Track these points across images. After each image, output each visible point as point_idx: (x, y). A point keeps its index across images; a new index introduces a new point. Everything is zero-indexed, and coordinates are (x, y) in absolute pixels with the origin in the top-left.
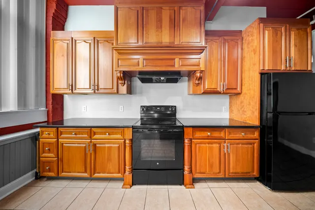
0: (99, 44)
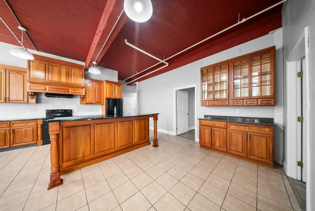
0: (11, 74)
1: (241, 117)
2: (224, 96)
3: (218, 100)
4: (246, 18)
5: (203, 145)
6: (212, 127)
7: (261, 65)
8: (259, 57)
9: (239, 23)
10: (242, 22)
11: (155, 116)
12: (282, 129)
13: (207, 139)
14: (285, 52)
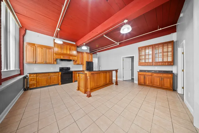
0: (47, 50)
1: (158, 71)
2: (151, 61)
3: (147, 63)
4: (161, 28)
5: (140, 84)
6: (144, 75)
7: (167, 48)
8: (166, 45)
9: (158, 30)
10: (160, 30)
11: (116, 71)
12: (176, 75)
13: (142, 81)
14: (177, 43)
